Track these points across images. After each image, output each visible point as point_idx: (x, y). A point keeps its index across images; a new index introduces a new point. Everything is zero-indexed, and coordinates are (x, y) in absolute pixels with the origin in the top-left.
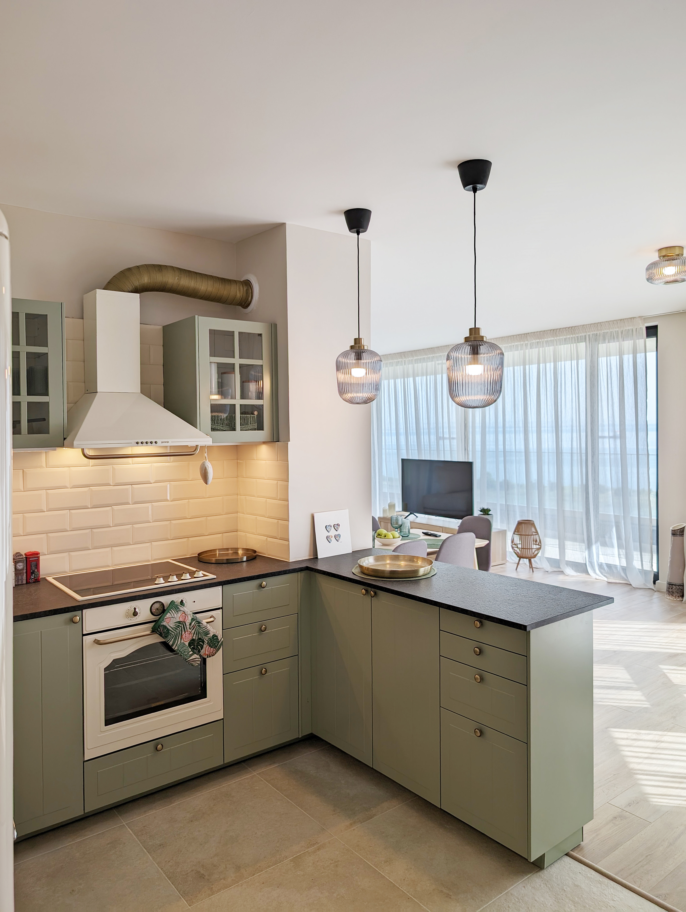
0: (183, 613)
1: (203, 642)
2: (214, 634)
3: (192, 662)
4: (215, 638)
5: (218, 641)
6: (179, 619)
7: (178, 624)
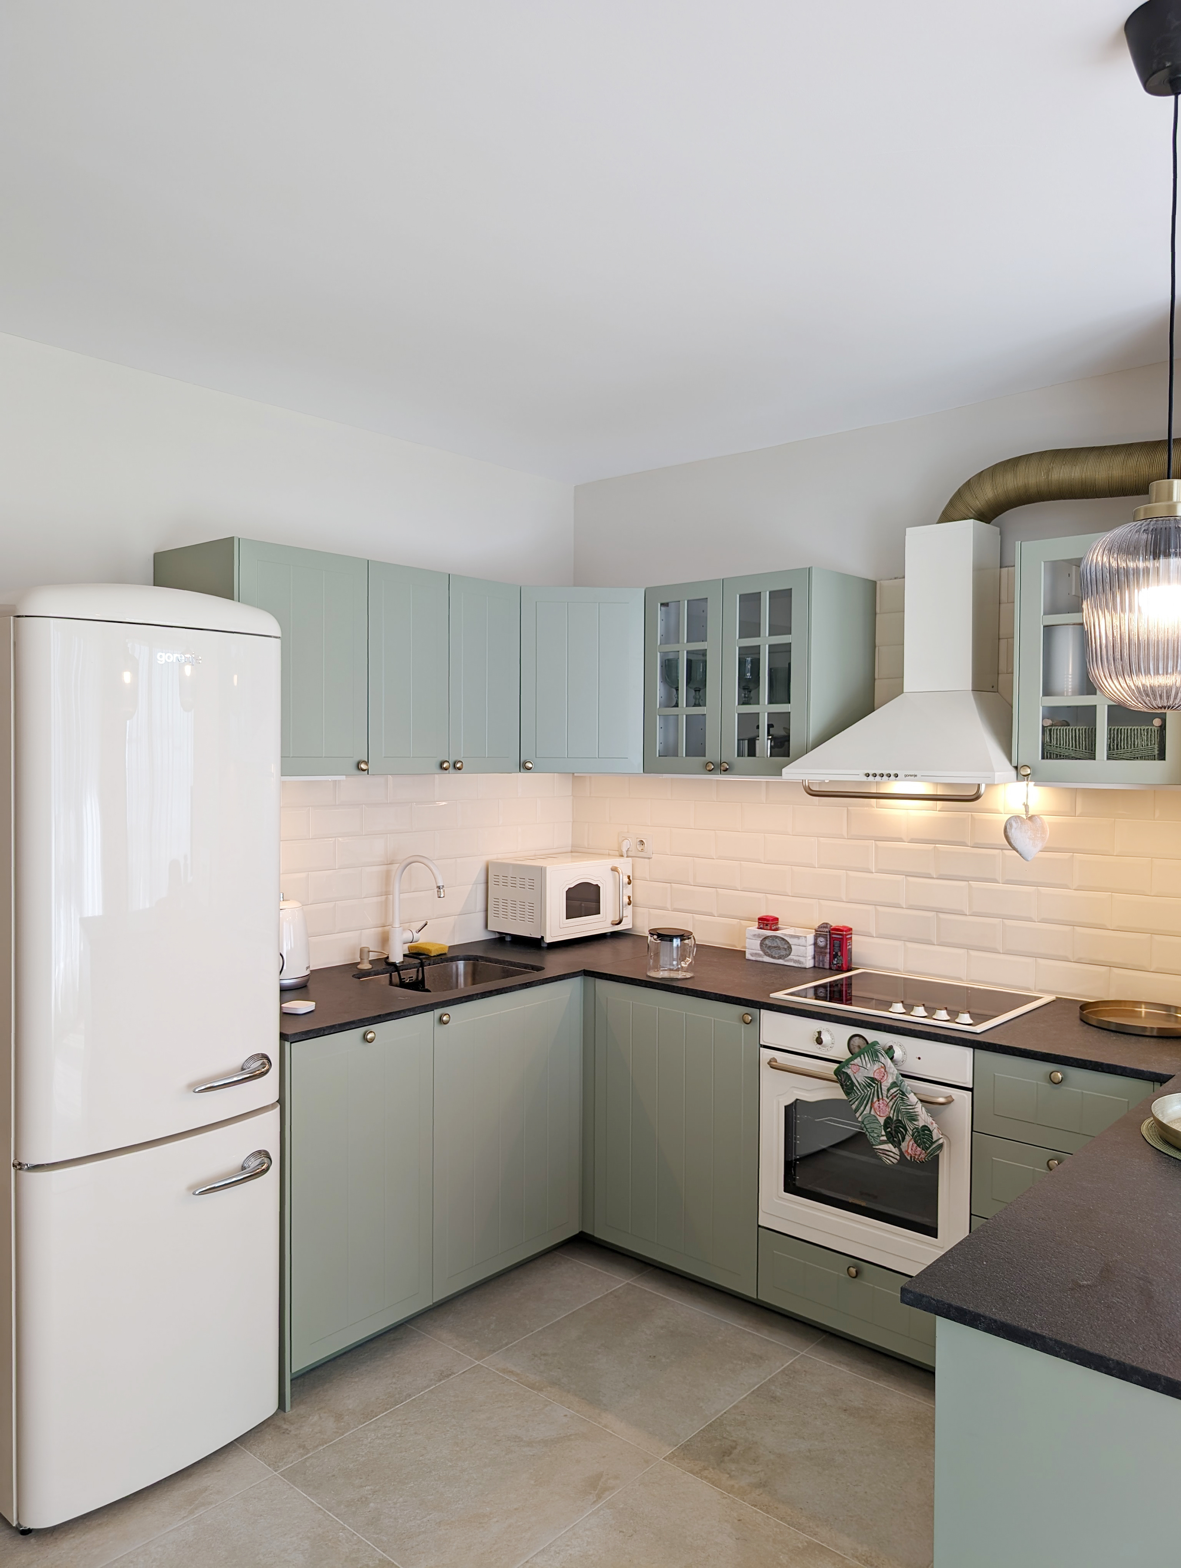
0: (882, 1067)
1: (906, 1130)
2: (926, 1125)
3: (881, 1155)
4: (926, 1132)
5: (932, 1141)
6: (873, 1074)
7: (869, 1081)
